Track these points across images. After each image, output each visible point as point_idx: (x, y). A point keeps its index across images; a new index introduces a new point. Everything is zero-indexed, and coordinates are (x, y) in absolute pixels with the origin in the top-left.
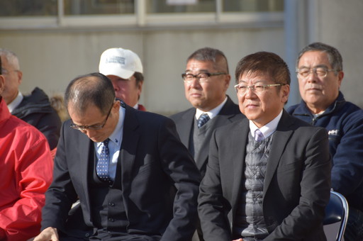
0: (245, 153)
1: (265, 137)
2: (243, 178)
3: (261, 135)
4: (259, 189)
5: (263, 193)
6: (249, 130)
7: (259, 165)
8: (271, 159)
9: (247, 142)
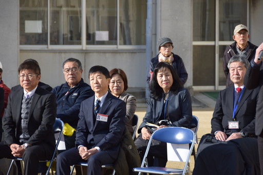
0: (22, 104)
1: (30, 96)
2: (21, 114)
3: (28, 96)
4: (26, 118)
5: (27, 120)
6: (23, 94)
7: (27, 108)
8: (31, 106)
9: (23, 99)
